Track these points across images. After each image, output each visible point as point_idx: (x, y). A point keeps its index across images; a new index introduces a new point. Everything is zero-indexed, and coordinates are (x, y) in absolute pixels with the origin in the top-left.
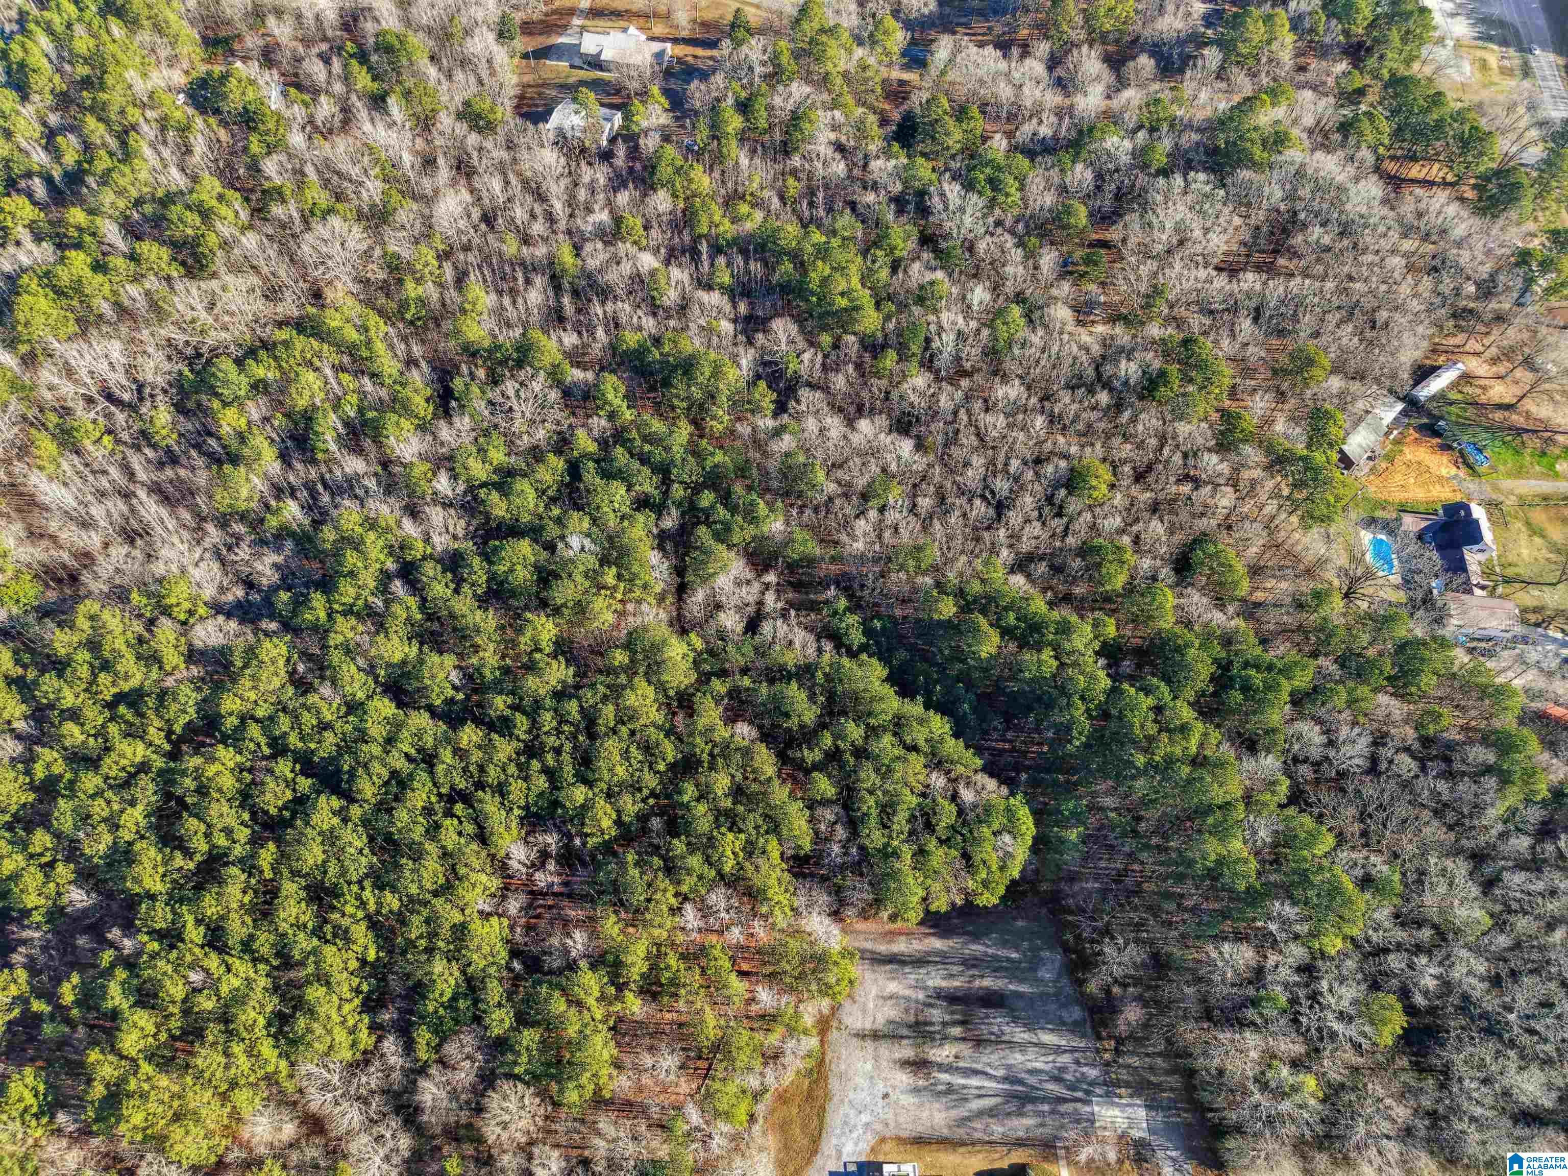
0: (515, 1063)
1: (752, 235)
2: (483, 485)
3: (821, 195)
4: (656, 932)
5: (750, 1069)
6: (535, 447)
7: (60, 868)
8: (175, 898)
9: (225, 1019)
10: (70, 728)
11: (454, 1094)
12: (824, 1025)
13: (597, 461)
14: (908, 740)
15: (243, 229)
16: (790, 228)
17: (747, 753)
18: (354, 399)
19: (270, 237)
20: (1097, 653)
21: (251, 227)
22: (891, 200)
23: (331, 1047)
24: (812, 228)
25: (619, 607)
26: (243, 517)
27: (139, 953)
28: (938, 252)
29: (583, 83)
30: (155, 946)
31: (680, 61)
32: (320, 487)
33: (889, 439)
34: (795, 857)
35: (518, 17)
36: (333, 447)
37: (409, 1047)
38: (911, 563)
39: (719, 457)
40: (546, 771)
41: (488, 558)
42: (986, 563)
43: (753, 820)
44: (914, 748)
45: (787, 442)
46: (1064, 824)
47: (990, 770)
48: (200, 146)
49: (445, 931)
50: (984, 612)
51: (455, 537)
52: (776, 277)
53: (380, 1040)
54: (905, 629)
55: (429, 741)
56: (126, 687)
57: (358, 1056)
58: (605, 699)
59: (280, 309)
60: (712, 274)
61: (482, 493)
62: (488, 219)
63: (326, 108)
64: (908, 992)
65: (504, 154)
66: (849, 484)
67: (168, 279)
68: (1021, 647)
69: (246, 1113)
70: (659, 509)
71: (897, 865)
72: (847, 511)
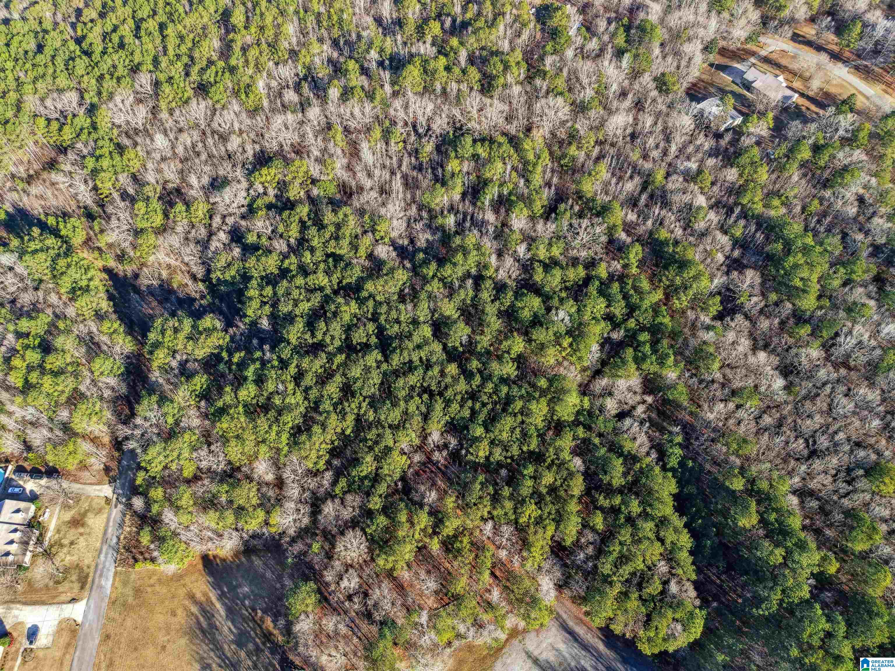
0: (368, 526)
1: (769, 218)
2: (540, 261)
3: (829, 219)
4: (468, 522)
5: (464, 621)
6: (577, 258)
7: (267, 307)
8: (296, 350)
9: (280, 413)
10: (307, 254)
11: (337, 518)
12: (514, 633)
13: (602, 283)
14: (662, 534)
15: (517, 83)
16: (795, 226)
17: (571, 475)
18: (511, 186)
19: (527, 92)
20: (812, 574)
21: (521, 83)
22: (872, 245)
23: (307, 457)
24: (810, 234)
25: (561, 359)
26: (430, 211)
27: (269, 362)
28: (881, 290)
29: (733, 93)
30: (276, 363)
31: (797, 106)
32: (469, 218)
33: (771, 372)
34: (559, 544)
35: (722, 43)
36: (487, 203)
37: (334, 483)
38: (735, 446)
39: (667, 320)
41: (517, 295)
42: (780, 477)
43: (550, 508)
44: (662, 541)
45: (709, 337)
46: (720, 648)
47: (697, 586)
48: (525, 36)
49: (382, 445)
50: (759, 503)
51: (510, 277)
52: (768, 248)
53: (327, 469)
54: (706, 478)
55: (434, 359)
56: (338, 252)
57: (314, 470)
59: (508, 127)
60: (731, 226)
61: (536, 264)
62: (633, 136)
63: (593, 45)
64: (567, 655)
65: (664, 108)
66: (729, 381)
67: (472, 89)
68: (766, 536)
69: (260, 457)
70: (616, 326)
71: (608, 590)
72: (717, 394)
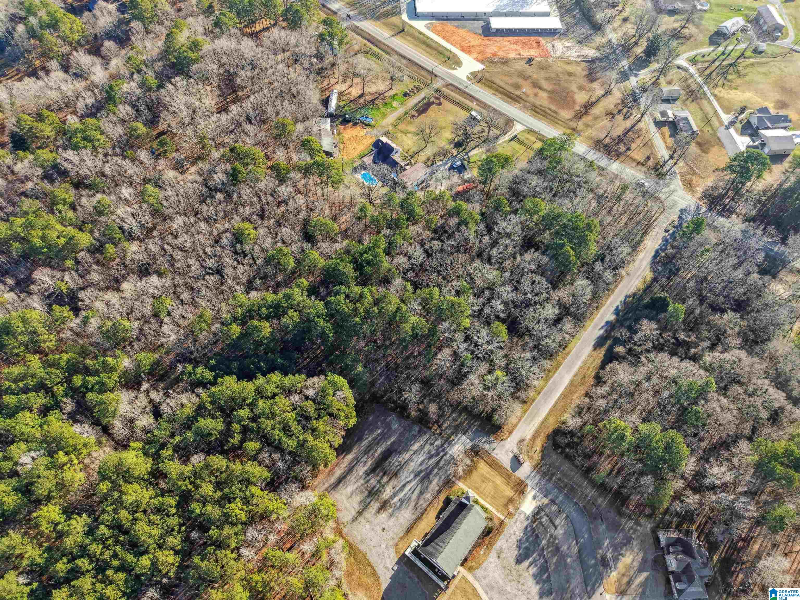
5: (327, 579)
12: (338, 532)
14: (269, 394)
17: (207, 466)
22: (42, 179)
25: (81, 466)
28: (89, 187)
33: (143, 282)
34: (268, 484)
38: (203, 325)
39: (65, 357)
40: (117, 569)
42: (234, 298)
43: (236, 490)
44: (274, 396)
45: (94, 323)
46: (353, 368)
47: (310, 375)
50: (252, 318)
52: (15, 255)
54: (226, 353)
58: (116, 511)
64: (356, 486)
66: (143, 316)
68: (279, 319)
70: (57, 406)
71: (309, 445)
72: (154, 328)
